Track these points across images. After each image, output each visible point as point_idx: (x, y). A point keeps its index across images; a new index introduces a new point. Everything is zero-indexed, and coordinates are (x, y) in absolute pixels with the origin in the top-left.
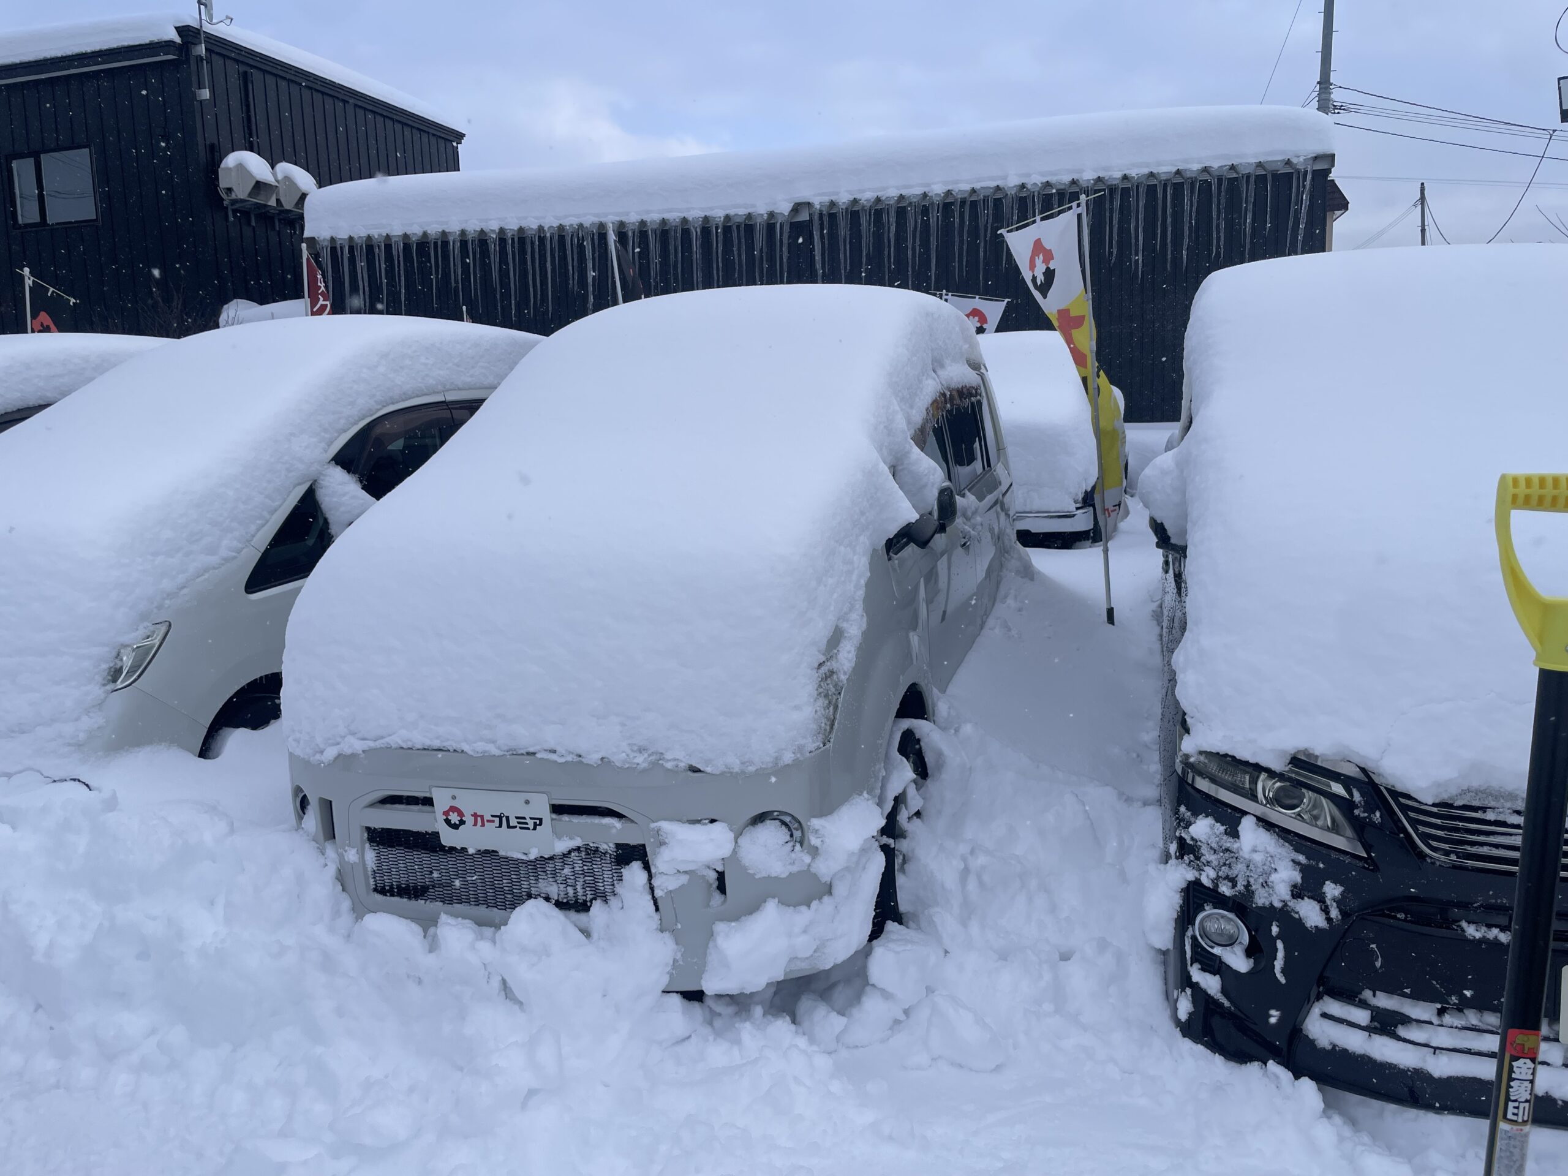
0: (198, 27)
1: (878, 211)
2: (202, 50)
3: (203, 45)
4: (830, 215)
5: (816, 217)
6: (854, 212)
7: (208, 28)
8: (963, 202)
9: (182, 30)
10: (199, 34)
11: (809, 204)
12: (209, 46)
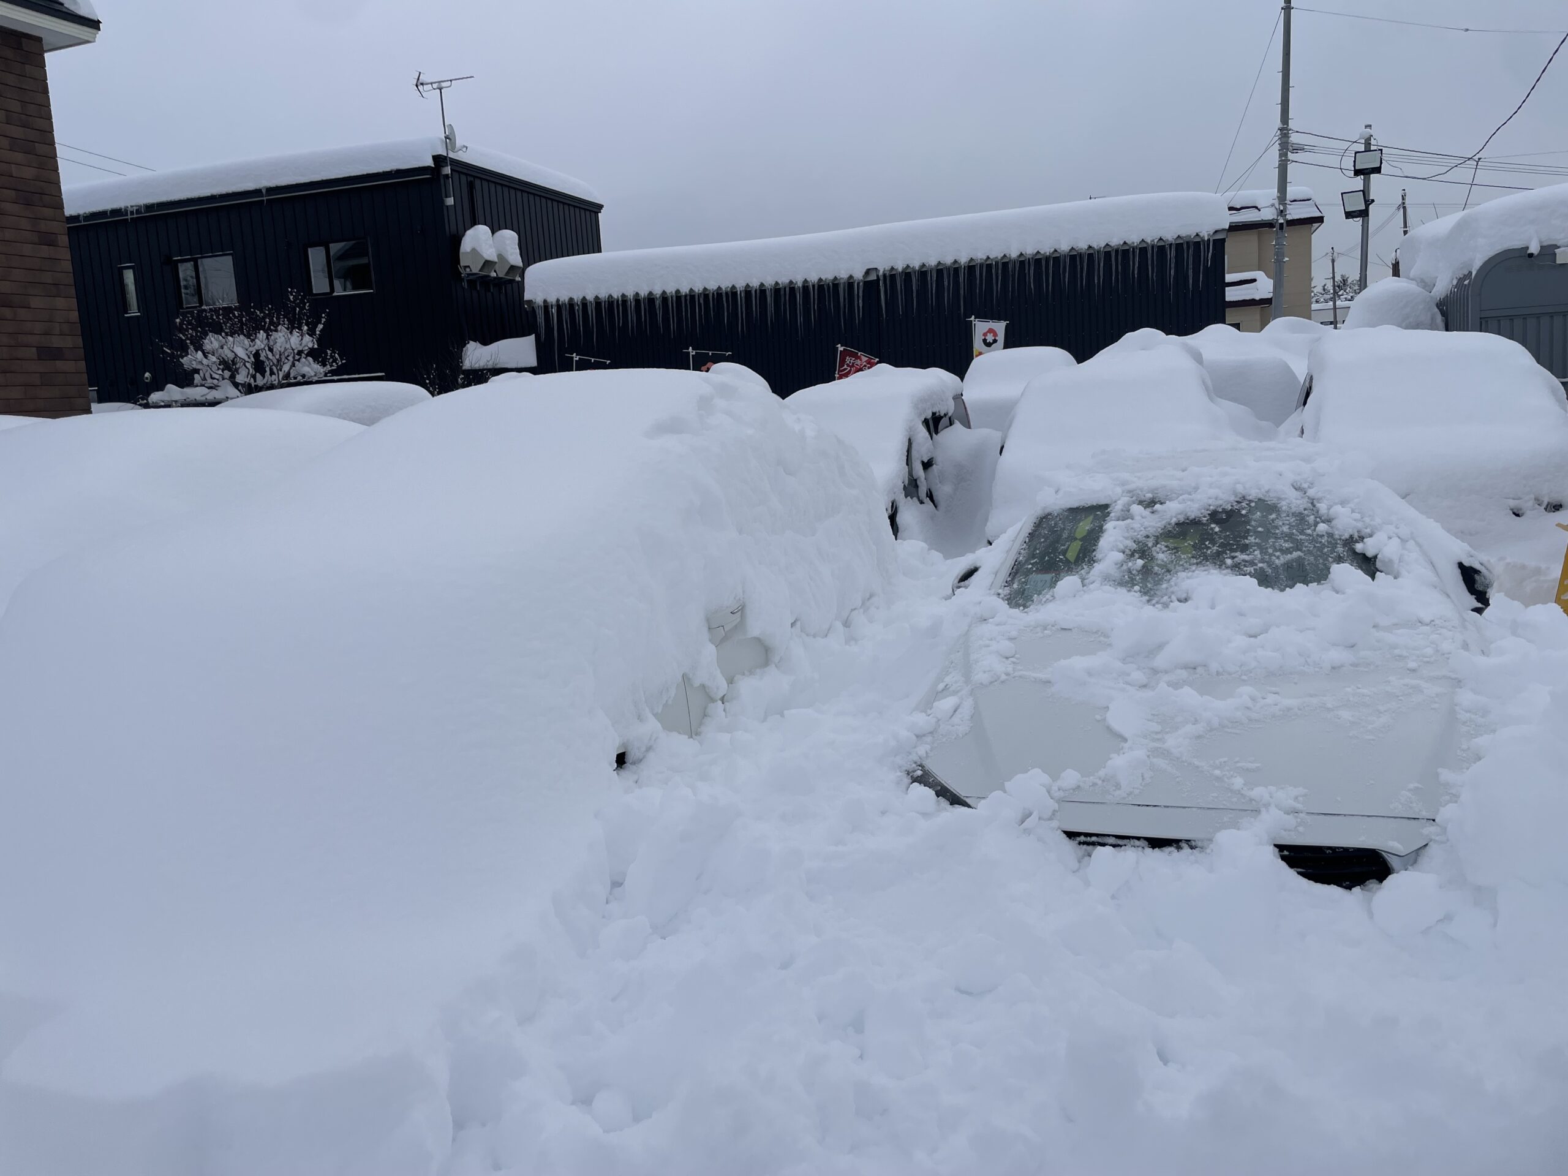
0: (446, 155)
1: (923, 273)
2: (447, 170)
3: (449, 167)
4: (891, 277)
5: (881, 278)
6: (907, 274)
7: (451, 155)
8: (981, 265)
9: (437, 159)
10: (446, 160)
11: (876, 269)
12: (454, 168)
